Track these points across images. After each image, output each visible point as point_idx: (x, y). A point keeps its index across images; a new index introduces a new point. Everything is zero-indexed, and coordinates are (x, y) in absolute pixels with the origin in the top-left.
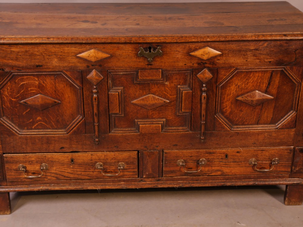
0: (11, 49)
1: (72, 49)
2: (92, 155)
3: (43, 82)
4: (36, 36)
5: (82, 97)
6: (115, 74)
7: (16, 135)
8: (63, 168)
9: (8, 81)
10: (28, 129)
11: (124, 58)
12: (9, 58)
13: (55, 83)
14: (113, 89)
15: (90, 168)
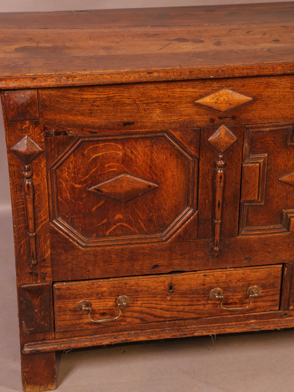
0: (82, 94)
1: (187, 90)
2: (205, 276)
3: (132, 152)
4: (126, 70)
5: (196, 175)
6: (256, 132)
7: (79, 249)
8: (153, 302)
9: (71, 154)
10: (98, 237)
11: (276, 102)
12: (78, 111)
13: (152, 153)
14: (250, 157)
15: (200, 299)
